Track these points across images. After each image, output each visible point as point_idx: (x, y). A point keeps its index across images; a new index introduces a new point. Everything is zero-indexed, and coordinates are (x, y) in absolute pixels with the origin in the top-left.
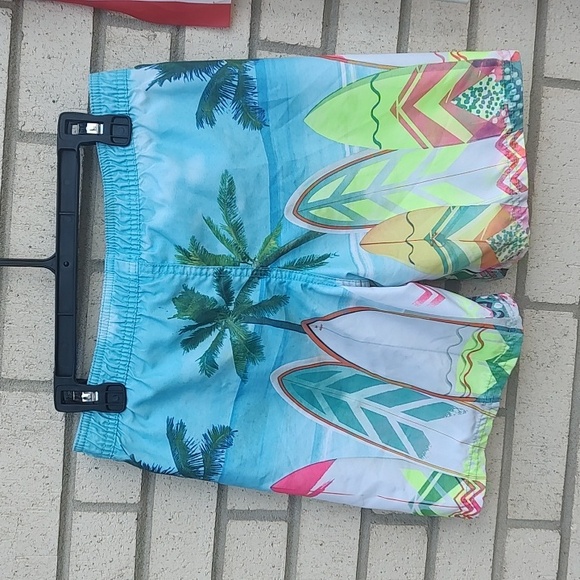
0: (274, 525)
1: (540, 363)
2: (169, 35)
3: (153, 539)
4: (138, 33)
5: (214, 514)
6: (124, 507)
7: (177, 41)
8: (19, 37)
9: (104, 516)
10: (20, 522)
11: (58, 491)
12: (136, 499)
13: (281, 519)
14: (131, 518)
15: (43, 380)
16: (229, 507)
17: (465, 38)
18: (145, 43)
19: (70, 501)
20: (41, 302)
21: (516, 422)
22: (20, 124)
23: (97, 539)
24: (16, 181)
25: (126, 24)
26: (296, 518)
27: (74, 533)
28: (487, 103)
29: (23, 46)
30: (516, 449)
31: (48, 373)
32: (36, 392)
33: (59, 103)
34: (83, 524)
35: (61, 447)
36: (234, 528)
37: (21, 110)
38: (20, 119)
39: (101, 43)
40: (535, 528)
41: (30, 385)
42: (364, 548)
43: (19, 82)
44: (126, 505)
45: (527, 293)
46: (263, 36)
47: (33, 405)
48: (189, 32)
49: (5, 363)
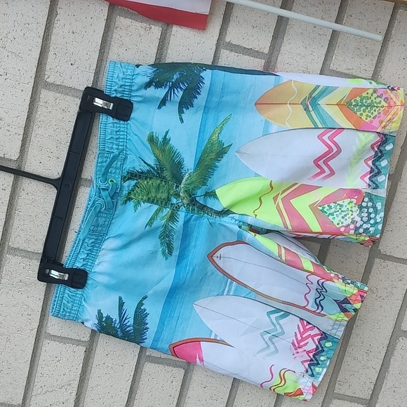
0: (175, 370)
1: (379, 295)
2: (161, 29)
3: (94, 366)
4: (138, 24)
5: (137, 357)
6: (78, 342)
7: (166, 34)
8: (54, 15)
9: (64, 346)
10: (8, 340)
11: (36, 325)
12: (87, 339)
13: (181, 367)
14: (81, 350)
15: (36, 251)
16: (148, 354)
17: (375, 62)
18: (142, 32)
19: (43, 332)
20: (42, 201)
22: (46, 77)
23: (57, 359)
24: (37, 116)
25: (131, 16)
27: (43, 353)
29: (56, 22)
31: (39, 248)
32: (30, 259)
33: (75, 66)
34: (49, 348)
35: (42, 297)
36: (149, 368)
37: (48, 67)
38: (46, 73)
39: (112, 27)
40: (351, 402)
41: (27, 254)
42: (233, 394)
43: (49, 47)
44: (79, 341)
45: (380, 248)
46: (227, 39)
47: (28, 268)
48: (175, 29)
49: (13, 237)
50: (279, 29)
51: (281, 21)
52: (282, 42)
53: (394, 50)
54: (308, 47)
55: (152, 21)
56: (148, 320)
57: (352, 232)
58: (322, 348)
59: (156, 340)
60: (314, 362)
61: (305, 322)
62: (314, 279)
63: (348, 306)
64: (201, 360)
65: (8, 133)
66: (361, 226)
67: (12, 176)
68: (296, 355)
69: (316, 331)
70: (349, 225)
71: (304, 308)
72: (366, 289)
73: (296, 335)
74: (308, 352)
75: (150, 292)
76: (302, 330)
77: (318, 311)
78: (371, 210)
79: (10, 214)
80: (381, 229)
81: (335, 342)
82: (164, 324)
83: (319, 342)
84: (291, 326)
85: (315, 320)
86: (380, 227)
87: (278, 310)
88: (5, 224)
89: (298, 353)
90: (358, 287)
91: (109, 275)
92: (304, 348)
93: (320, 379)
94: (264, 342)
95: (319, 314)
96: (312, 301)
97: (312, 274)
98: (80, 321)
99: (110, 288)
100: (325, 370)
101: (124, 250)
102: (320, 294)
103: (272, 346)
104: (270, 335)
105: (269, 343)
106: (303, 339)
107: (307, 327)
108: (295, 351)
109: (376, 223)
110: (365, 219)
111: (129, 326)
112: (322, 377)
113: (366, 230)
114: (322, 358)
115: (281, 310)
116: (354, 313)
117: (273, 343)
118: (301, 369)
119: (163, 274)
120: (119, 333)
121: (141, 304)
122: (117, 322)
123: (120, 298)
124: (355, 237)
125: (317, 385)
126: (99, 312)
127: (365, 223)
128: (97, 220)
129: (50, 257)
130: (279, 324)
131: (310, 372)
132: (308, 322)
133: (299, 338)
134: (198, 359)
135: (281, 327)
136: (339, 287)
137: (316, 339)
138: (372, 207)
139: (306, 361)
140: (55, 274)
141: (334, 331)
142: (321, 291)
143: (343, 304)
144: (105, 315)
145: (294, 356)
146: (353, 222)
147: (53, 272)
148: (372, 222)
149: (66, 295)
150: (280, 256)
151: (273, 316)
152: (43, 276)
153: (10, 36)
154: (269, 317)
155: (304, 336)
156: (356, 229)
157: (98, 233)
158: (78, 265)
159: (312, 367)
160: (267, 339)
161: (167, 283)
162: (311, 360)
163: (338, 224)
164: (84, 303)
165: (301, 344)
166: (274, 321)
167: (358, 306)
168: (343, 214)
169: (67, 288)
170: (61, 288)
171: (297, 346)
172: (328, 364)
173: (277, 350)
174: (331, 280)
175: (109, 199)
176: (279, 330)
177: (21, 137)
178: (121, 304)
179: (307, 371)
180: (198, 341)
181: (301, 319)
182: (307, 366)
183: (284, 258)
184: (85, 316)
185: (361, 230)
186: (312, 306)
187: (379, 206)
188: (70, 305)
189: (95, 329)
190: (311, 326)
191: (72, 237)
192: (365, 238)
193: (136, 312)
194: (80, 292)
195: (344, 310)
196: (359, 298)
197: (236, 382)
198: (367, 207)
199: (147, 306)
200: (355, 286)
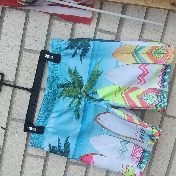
0: (82, 167)
1: (167, 133)
2: (72, 24)
3: (48, 167)
5: (66, 162)
6: (41, 157)
7: (74, 26)
8: (28, 20)
9: (35, 159)
10: (12, 157)
11: (23, 150)
12: (45, 155)
13: (84, 166)
14: (43, 160)
15: (23, 119)
16: (70, 161)
17: (161, 35)
18: (64, 26)
19: (26, 153)
20: (25, 98)
21: (156, 148)
22: (25, 46)
23: (32, 165)
24: (22, 63)
25: (59, 20)
27: (27, 162)
29: (28, 23)
31: (24, 118)
32: (20, 122)
33: (37, 41)
34: (29, 160)
35: (26, 138)
36: (71, 167)
37: (25, 42)
38: (25, 45)
39: (51, 24)
41: (19, 120)
43: (26, 34)
45: (166, 113)
46: (99, 28)
47: (19, 126)
48: (78, 24)
49: (13, 113)
50: (121, 23)
51: (121, 20)
53: (169, 30)
54: (133, 29)
55: (68, 22)
56: (70, 146)
57: (154, 106)
58: (144, 156)
59: (74, 155)
60: (140, 162)
61: (136, 145)
62: (139, 127)
63: (154, 138)
64: (93, 163)
65: (10, 70)
66: (158, 104)
67: (12, 88)
68: (133, 159)
69: (141, 149)
70: (153, 104)
71: (135, 139)
72: (161, 130)
73: (132, 151)
74: (138, 158)
75: (71, 135)
76: (135, 149)
77: (141, 141)
78: (162, 97)
79: (11, 104)
80: (166, 105)
81: (149, 153)
82: (77, 148)
83: (142, 154)
84: (130, 147)
85: (140, 144)
86: (166, 104)
87: (125, 141)
88: (10, 108)
89: (133, 158)
90: (158, 130)
91: (53, 128)
92: (136, 156)
93: (143, 169)
94: (119, 154)
95: (142, 142)
96: (138, 136)
97: (138, 125)
98: (42, 148)
99: (54, 133)
100: (145, 165)
101: (59, 118)
102: (142, 133)
103: (122, 156)
104: (121, 151)
105: (121, 155)
106: (135, 153)
107: (137, 148)
108: (132, 158)
109: (164, 102)
110: (160, 101)
111: (62, 149)
112: (144, 168)
113: (160, 106)
114: (144, 160)
115: (126, 140)
116: (156, 141)
117: (123, 155)
118: (135, 165)
119: (76, 127)
120: (58, 152)
121: (67, 140)
122: (57, 148)
123: (58, 138)
124: (156, 109)
125: (142, 172)
126: (50, 144)
127: (159, 102)
128: (48, 105)
129: (29, 121)
130: (125, 146)
131: (139, 167)
132: (137, 145)
133: (134, 152)
134: (91, 163)
135: (126, 148)
136: (150, 130)
137: (141, 152)
138: (162, 96)
139: (137, 162)
140: (31, 128)
141: (148, 149)
142: (142, 132)
143: (152, 137)
144: (52, 145)
145: (132, 160)
146: (155, 102)
147: (30, 127)
148: (163, 102)
149: (36, 137)
150: (125, 118)
151: (123, 143)
152: (26, 130)
153: (10, 30)
154: (121, 144)
155: (136, 151)
156: (156, 105)
157: (48, 111)
158: (40, 124)
159: (140, 164)
160: (120, 153)
161: (78, 131)
162: (139, 161)
163: (148, 103)
164: (43, 140)
165: (135, 155)
166: (123, 145)
167: (158, 138)
168: (150, 99)
169: (36, 134)
170: (34, 134)
171: (133, 155)
172: (146, 163)
173: (125, 158)
174: (146, 127)
175: (53, 96)
176: (125, 149)
177: (15, 71)
178: (59, 140)
179: (138, 166)
180: (91, 155)
181: (134, 144)
182: (138, 164)
183: (126, 118)
184: (44, 146)
185: (158, 106)
186: (139, 138)
187: (165, 95)
188: (37, 141)
189: (48, 151)
190: (138, 147)
191: (37, 112)
192: (160, 109)
193: (65, 143)
194: (41, 136)
195: (152, 140)
196: (158, 134)
197: (108, 172)
198: (160, 96)
199: (69, 141)
200: (157, 129)
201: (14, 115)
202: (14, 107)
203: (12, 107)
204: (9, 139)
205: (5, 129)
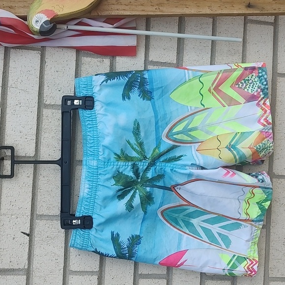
0: (160, 281)
2: (109, 60)
4: (96, 60)
5: (133, 276)
6: (92, 273)
7: (113, 62)
8: (44, 63)
9: (83, 277)
10: (45, 280)
11: (62, 266)
12: (97, 269)
13: (163, 278)
14: (95, 278)
15: (55, 215)
16: (140, 273)
18: (99, 64)
19: (68, 271)
20: (54, 179)
21: (271, 231)
22: (45, 101)
24: (43, 126)
25: (90, 56)
26: (170, 277)
28: (251, 86)
29: (46, 67)
30: (271, 244)
31: (57, 211)
32: (52, 220)
33: (62, 91)
34: (73, 281)
35: (63, 245)
37: (45, 95)
38: (44, 99)
39: (80, 64)
41: (49, 217)
43: (44, 83)
44: (92, 272)
45: (274, 171)
46: (150, 59)
47: (51, 226)
48: (118, 58)
49: (38, 207)
50: (179, 48)
51: (180, 41)
52: (183, 55)
55: (103, 57)
88: (32, 200)
153: (19, 80)
177: (35, 141)
201: (41, 210)
202: (39, 197)
203: (36, 197)
204: (37, 251)
205: (28, 235)
